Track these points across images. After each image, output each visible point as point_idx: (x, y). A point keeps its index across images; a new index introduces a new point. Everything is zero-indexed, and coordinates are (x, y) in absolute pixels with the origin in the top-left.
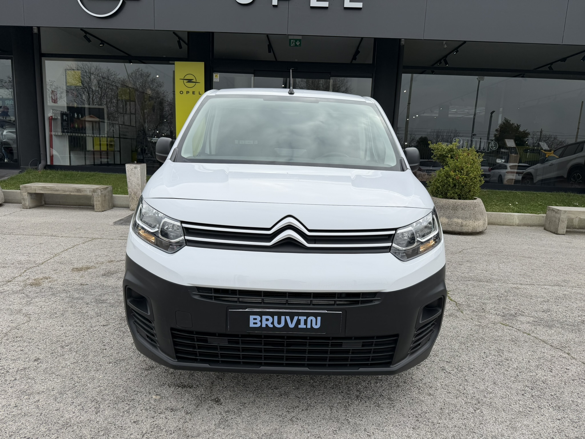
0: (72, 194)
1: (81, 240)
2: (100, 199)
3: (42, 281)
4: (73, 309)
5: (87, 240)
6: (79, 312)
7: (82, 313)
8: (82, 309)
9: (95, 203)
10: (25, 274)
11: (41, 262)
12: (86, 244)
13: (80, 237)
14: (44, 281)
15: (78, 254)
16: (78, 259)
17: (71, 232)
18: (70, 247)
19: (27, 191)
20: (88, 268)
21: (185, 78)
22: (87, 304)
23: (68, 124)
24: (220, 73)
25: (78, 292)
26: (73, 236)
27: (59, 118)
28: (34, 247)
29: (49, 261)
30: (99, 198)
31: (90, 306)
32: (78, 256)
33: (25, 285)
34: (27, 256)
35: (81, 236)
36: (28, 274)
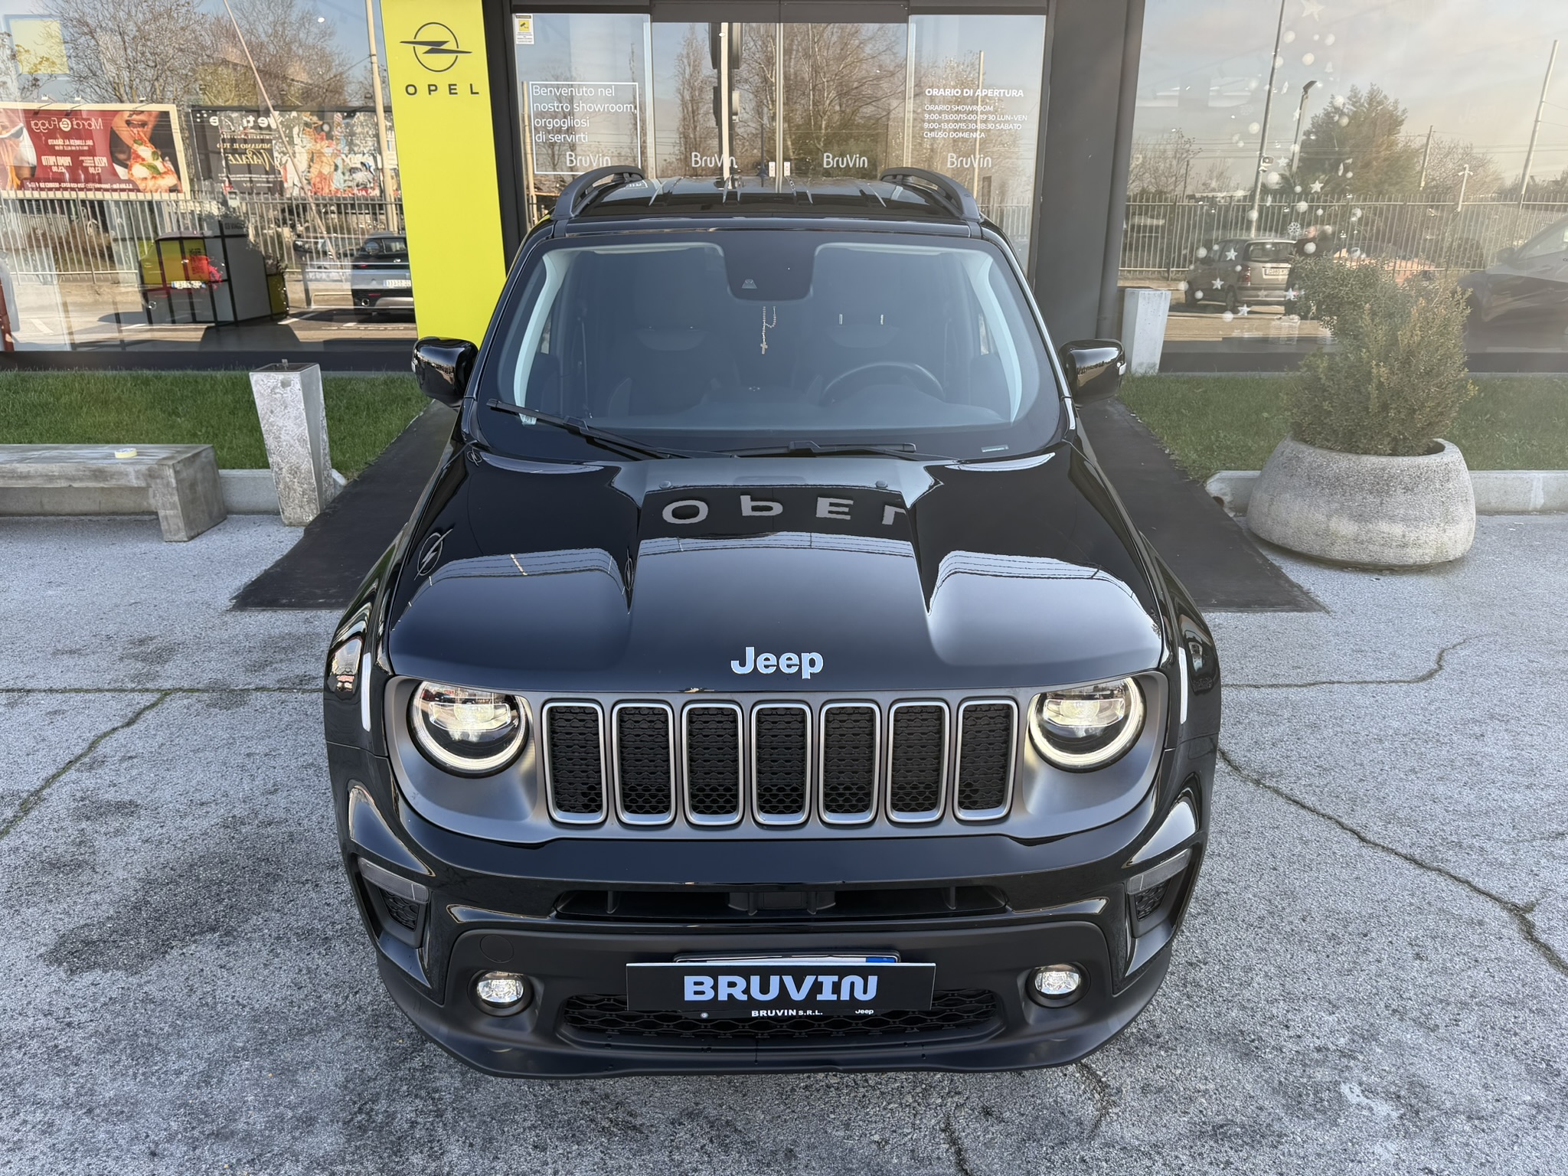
1: (119, 708)
5: (142, 706)
9: (160, 512)
18: (79, 749)
21: (418, 39)
24: (537, 15)
26: (89, 681)
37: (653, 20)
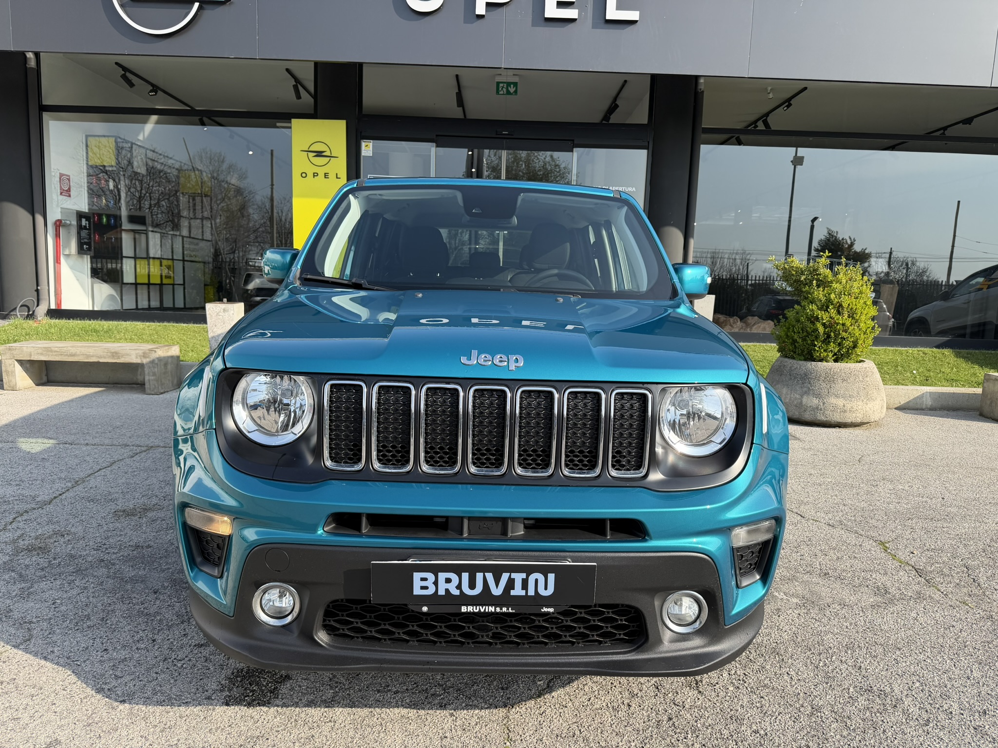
0: (101, 361)
1: (126, 452)
2: (156, 370)
3: (52, 541)
4: (125, 607)
5: (138, 451)
6: (140, 613)
7: (147, 615)
8: (146, 605)
9: (147, 378)
10: (14, 525)
11: (47, 498)
12: (137, 458)
13: (123, 445)
14: (55, 542)
15: (124, 480)
16: (125, 490)
17: (103, 435)
18: (104, 465)
19: (14, 357)
20: (146, 510)
21: (310, 150)
22: (155, 593)
23: (89, 235)
24: (374, 141)
25: (131, 564)
26: (107, 441)
27: (74, 223)
28: (32, 466)
29: (64, 496)
30: (154, 367)
31: (161, 597)
32: (123, 483)
33: (17, 552)
34: (17, 485)
35: (125, 443)
36: (21, 525)
37: (437, 146)
